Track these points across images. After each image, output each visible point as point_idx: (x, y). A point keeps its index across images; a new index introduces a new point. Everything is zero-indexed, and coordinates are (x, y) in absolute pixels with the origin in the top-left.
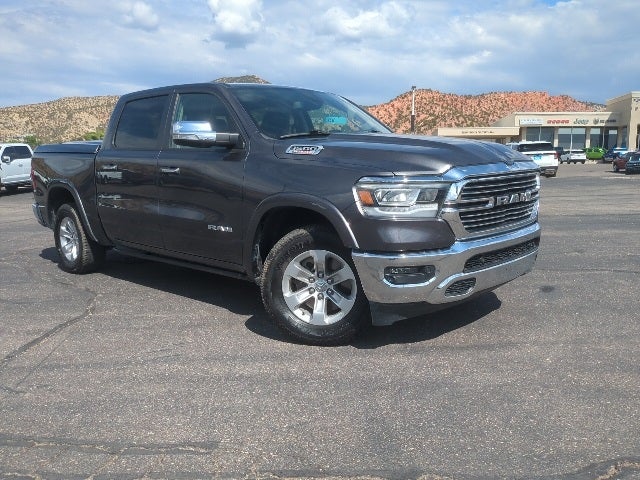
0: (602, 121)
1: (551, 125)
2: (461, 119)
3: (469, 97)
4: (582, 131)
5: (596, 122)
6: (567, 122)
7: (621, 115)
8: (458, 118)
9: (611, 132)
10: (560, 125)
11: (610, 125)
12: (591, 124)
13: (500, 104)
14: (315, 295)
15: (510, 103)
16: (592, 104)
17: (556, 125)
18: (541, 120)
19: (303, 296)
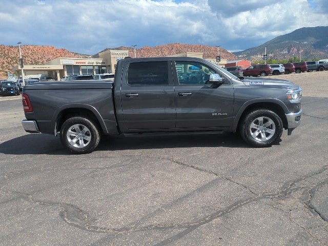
0: (100, 63)
1: (78, 64)
2: (9, 59)
3: (12, 47)
4: (92, 68)
5: (97, 63)
6: (85, 63)
7: (107, 60)
8: (7, 58)
9: (103, 68)
10: (82, 64)
11: (103, 64)
12: (95, 64)
13: (30, 52)
14: (261, 132)
15: (36, 51)
16: (76, 54)
17: (80, 64)
18: (73, 62)
19: (257, 133)
